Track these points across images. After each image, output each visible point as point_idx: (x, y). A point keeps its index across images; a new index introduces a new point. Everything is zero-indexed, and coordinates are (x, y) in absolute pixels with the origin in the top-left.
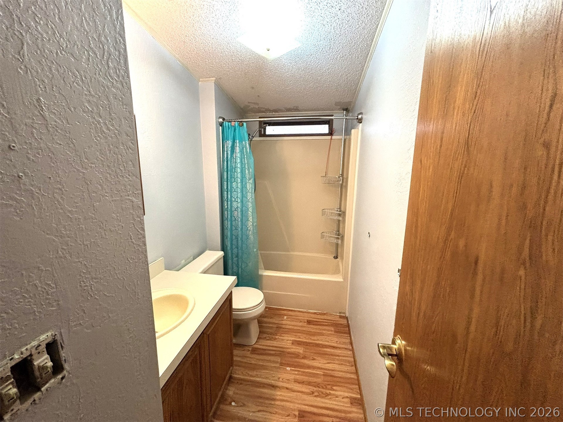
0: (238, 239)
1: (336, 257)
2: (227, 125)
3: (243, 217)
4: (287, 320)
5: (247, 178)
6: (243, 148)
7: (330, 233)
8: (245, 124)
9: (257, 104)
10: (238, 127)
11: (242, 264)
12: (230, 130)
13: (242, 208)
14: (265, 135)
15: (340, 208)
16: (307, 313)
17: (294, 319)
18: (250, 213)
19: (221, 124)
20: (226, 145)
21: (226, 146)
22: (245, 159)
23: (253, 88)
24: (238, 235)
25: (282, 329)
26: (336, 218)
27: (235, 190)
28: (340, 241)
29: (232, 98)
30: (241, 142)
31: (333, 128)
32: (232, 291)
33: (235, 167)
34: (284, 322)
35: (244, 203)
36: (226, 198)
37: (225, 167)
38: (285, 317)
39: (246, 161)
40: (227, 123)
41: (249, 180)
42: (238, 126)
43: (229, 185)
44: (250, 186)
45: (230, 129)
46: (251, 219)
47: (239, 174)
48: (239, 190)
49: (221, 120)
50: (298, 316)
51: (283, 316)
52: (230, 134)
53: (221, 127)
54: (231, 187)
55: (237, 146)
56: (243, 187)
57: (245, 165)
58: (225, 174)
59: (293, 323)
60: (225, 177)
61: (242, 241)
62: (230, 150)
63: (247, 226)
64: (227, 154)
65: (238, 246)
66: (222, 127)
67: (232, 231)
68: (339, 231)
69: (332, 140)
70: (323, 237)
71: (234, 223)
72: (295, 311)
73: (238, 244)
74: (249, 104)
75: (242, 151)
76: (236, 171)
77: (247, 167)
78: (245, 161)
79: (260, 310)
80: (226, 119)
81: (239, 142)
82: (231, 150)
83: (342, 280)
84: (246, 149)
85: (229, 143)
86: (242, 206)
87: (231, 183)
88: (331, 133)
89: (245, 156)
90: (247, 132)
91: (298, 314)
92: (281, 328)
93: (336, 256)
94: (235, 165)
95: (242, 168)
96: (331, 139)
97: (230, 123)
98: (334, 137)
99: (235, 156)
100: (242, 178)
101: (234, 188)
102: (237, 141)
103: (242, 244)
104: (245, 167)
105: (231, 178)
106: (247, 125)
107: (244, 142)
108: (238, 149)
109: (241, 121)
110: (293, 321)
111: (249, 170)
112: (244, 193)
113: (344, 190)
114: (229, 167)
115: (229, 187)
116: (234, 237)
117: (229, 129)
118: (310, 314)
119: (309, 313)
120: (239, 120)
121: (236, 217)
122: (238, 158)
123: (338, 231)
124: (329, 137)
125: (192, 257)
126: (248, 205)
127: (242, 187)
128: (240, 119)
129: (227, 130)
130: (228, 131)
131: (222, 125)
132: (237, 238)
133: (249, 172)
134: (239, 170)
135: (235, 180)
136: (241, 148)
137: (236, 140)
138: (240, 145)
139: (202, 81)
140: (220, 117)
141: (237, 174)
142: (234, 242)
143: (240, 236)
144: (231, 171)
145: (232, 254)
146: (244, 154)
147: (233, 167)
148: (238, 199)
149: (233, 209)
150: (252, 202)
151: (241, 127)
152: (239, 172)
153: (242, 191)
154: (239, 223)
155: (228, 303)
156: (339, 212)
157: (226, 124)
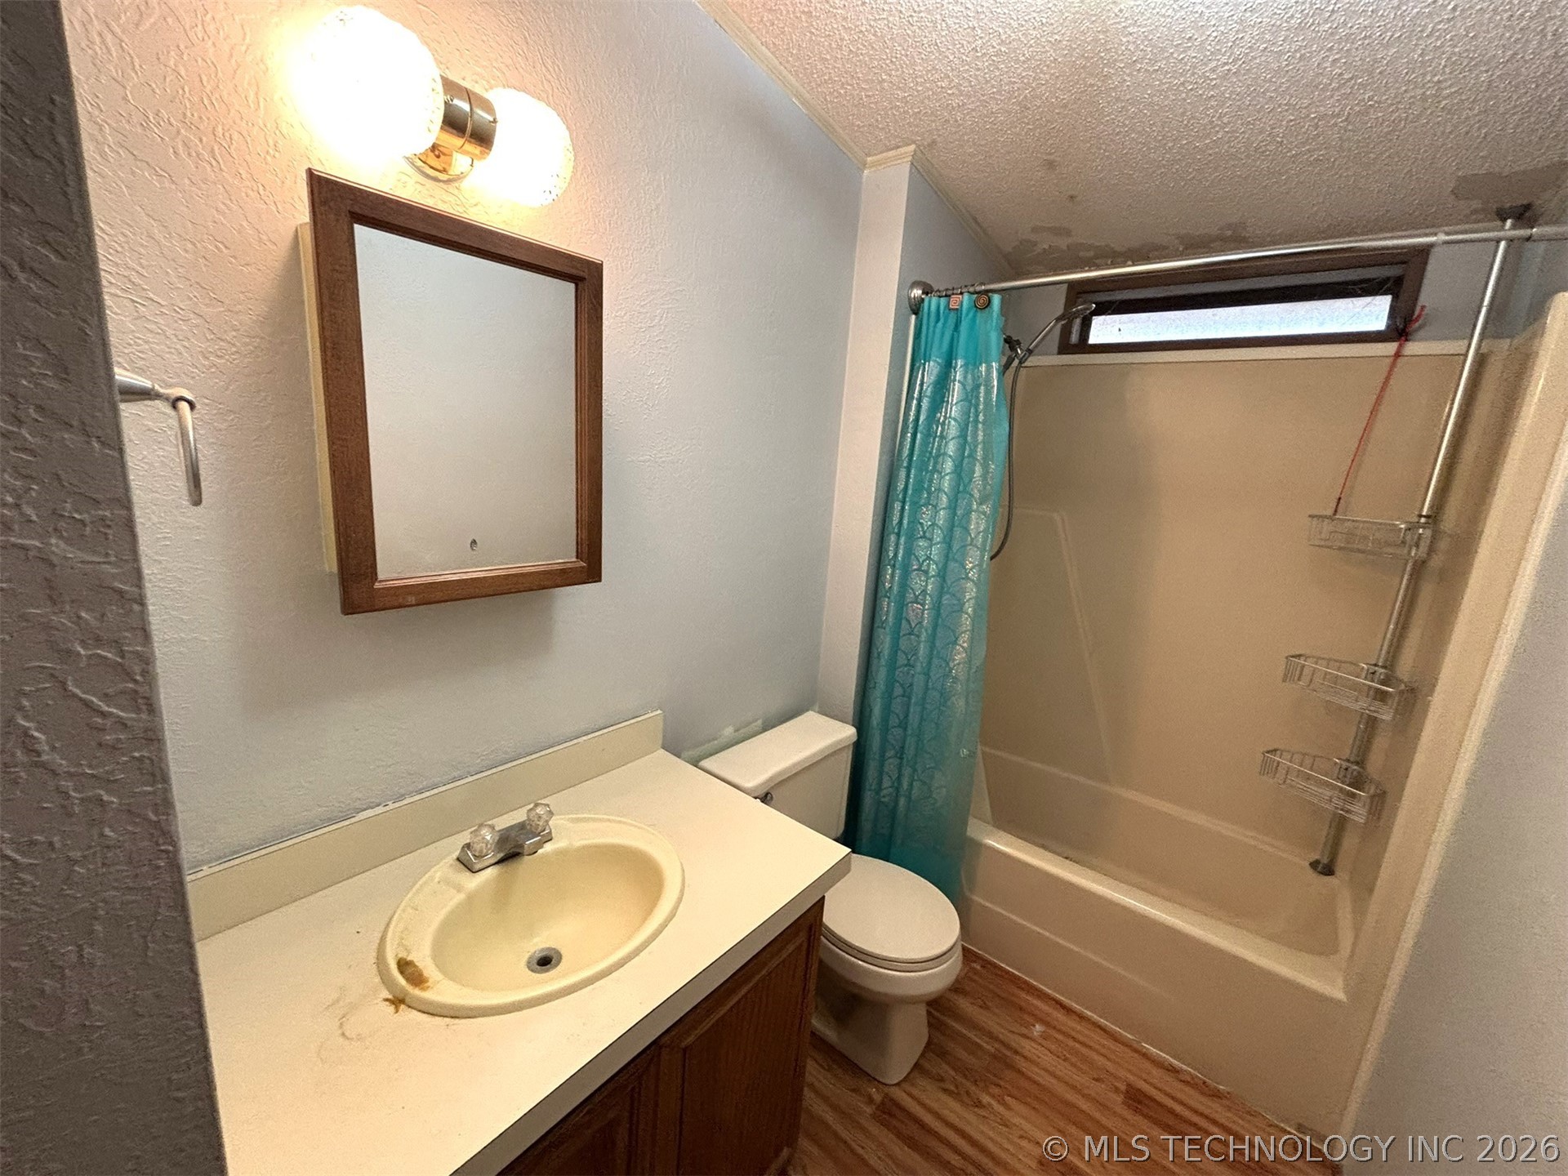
0: (910, 698)
1: (1327, 869)
2: (933, 308)
3: (939, 630)
4: (1044, 1042)
5: (977, 495)
6: (977, 387)
7: (1308, 761)
8: (996, 299)
9: (1068, 232)
10: (971, 315)
11: (911, 785)
12: (940, 325)
13: (940, 596)
14: (1084, 347)
15: (1391, 663)
16: (1136, 1051)
17: (1077, 1053)
18: (966, 622)
19: (916, 308)
20: (920, 376)
21: (918, 382)
22: (980, 426)
23: (1051, 165)
24: (911, 685)
25: (1009, 1074)
26: (1362, 704)
27: (924, 532)
28: (1359, 813)
29: (975, 220)
30: (973, 364)
31: (1420, 303)
32: (824, 897)
33: (938, 456)
34: (1027, 1047)
35: (949, 582)
36: (891, 554)
37: (906, 452)
38: (1038, 1027)
39: (981, 433)
40: (934, 300)
41: (981, 504)
42: (969, 310)
43: (906, 514)
44: (979, 524)
45: (942, 320)
46: (964, 641)
47: (947, 478)
48: (938, 536)
49: (917, 292)
50: (1090, 1047)
51: (1031, 1020)
52: (938, 335)
53: (914, 317)
54: (915, 521)
55: (955, 380)
56: (957, 522)
57: (976, 447)
58: (903, 474)
59: (1063, 1069)
60: (901, 486)
61: (924, 708)
62: (929, 393)
63: (948, 664)
64: (919, 406)
65: (906, 723)
66: (917, 319)
67: (895, 669)
68: (1360, 763)
69: (1401, 361)
70: (1268, 767)
71: (904, 644)
72: (1082, 1017)
73: (907, 716)
74: (1033, 237)
75: (970, 398)
76: (939, 467)
77: (979, 454)
78: (975, 435)
79: (937, 979)
80: (936, 289)
81: (966, 365)
82: (934, 393)
83: (1340, 995)
84: (988, 392)
85: (931, 371)
86: (942, 590)
87: (916, 506)
88: (1400, 329)
89: (981, 418)
90: (1003, 330)
91: (1097, 1037)
92: (1011, 1066)
93: (1325, 861)
94: (939, 446)
95: (963, 457)
96: (1398, 355)
97: (943, 301)
98: (1413, 348)
99: (945, 417)
100: (956, 496)
101: (921, 524)
102: (960, 362)
103: (922, 719)
104: (972, 456)
105: (918, 490)
106: (1003, 301)
107: (983, 368)
108: (956, 392)
109: (987, 292)
110: (1066, 1060)
111: (985, 467)
112: (956, 547)
113: (1427, 590)
114: (916, 452)
115: (905, 522)
116: (898, 691)
117: (938, 320)
118: (1147, 1065)
119: (1145, 1056)
120: (978, 288)
121: (913, 625)
122: (953, 422)
123: (1357, 763)
124: (1390, 348)
125: (760, 722)
126: (964, 591)
127: (951, 529)
128: (982, 284)
129: (932, 324)
130: (935, 327)
131: (918, 309)
132: (907, 695)
133: (985, 475)
134: (949, 466)
135: (929, 498)
136: (969, 388)
137: (956, 359)
138: (965, 377)
139: (874, 164)
140: (915, 284)
141: (943, 477)
142: (897, 706)
143: (918, 689)
144: (923, 467)
145: (884, 741)
146: (976, 411)
147: (931, 453)
148: (929, 565)
149: (910, 596)
150: (979, 579)
151: (979, 314)
152: (948, 471)
153: (948, 541)
154: (922, 646)
155: (802, 938)
156: (1383, 683)
157: (932, 303)
